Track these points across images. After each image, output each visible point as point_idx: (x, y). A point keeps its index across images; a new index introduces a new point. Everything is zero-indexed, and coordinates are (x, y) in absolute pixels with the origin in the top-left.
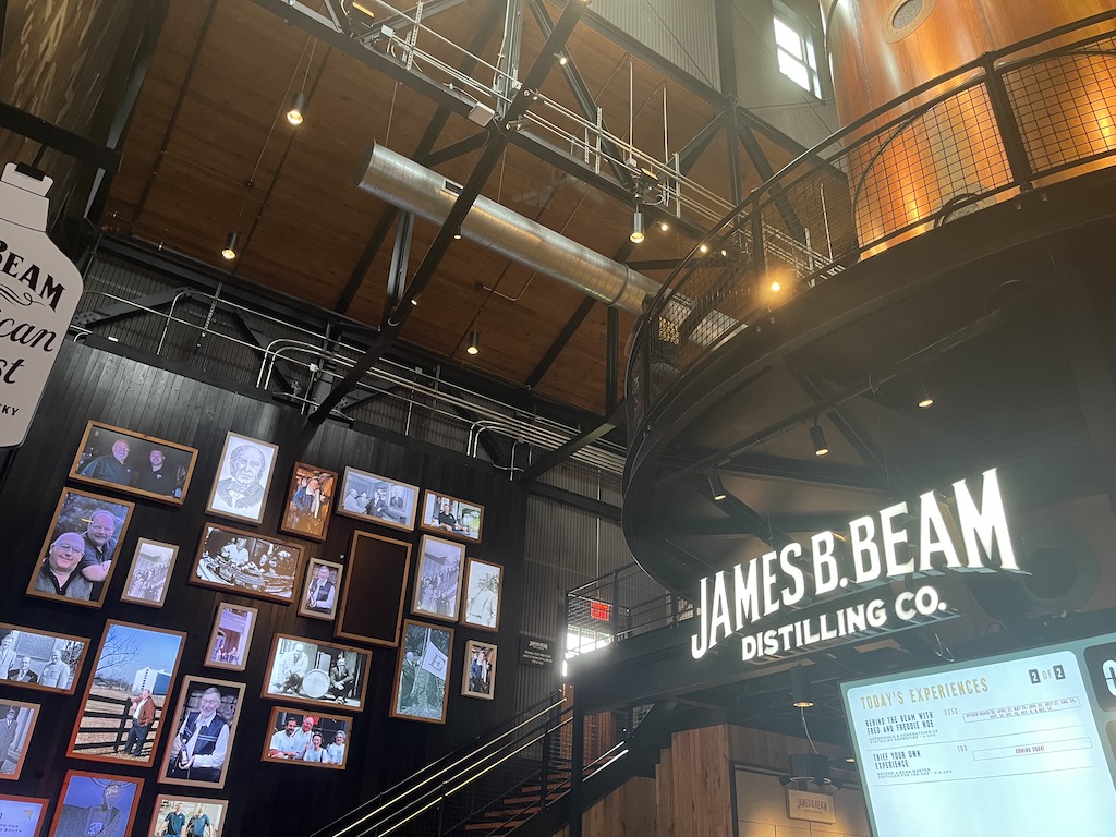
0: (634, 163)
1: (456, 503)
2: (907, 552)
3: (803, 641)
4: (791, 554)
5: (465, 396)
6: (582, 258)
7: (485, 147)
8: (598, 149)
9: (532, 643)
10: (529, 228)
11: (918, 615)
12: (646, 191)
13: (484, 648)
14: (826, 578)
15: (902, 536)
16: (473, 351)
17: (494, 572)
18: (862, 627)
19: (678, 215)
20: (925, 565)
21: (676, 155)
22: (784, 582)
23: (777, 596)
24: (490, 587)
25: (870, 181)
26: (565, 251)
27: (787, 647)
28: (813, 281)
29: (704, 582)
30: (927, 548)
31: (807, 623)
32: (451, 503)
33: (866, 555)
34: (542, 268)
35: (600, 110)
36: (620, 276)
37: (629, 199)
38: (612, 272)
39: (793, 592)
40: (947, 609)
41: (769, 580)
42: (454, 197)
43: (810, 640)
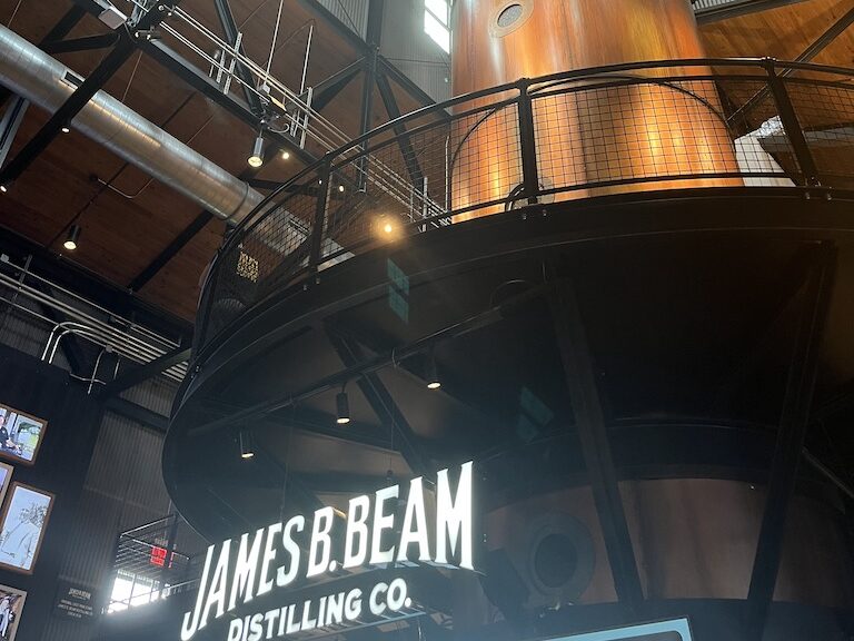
0: (267, 90)
1: (13, 415)
2: (391, 539)
3: (285, 630)
4: (295, 528)
5: (54, 293)
6: (200, 169)
7: (112, 48)
8: (231, 71)
9: (73, 591)
10: (150, 132)
11: (388, 611)
12: (273, 118)
13: (10, 594)
14: (319, 560)
15: (389, 522)
16: (70, 246)
17: (42, 501)
18: (339, 619)
19: (302, 146)
20: (402, 556)
21: (310, 89)
22: (283, 559)
23: (272, 575)
24: (33, 520)
25: (464, 153)
26: (185, 160)
27: (269, 636)
28: (424, 226)
29: (211, 549)
30: (407, 537)
31: (292, 608)
32: (8, 415)
33: (357, 536)
34: (157, 174)
35: (240, 35)
36: (240, 194)
37: (255, 122)
38: (231, 187)
39: (287, 572)
40: (412, 606)
41: (270, 554)
42: (73, 88)
43: (292, 629)
